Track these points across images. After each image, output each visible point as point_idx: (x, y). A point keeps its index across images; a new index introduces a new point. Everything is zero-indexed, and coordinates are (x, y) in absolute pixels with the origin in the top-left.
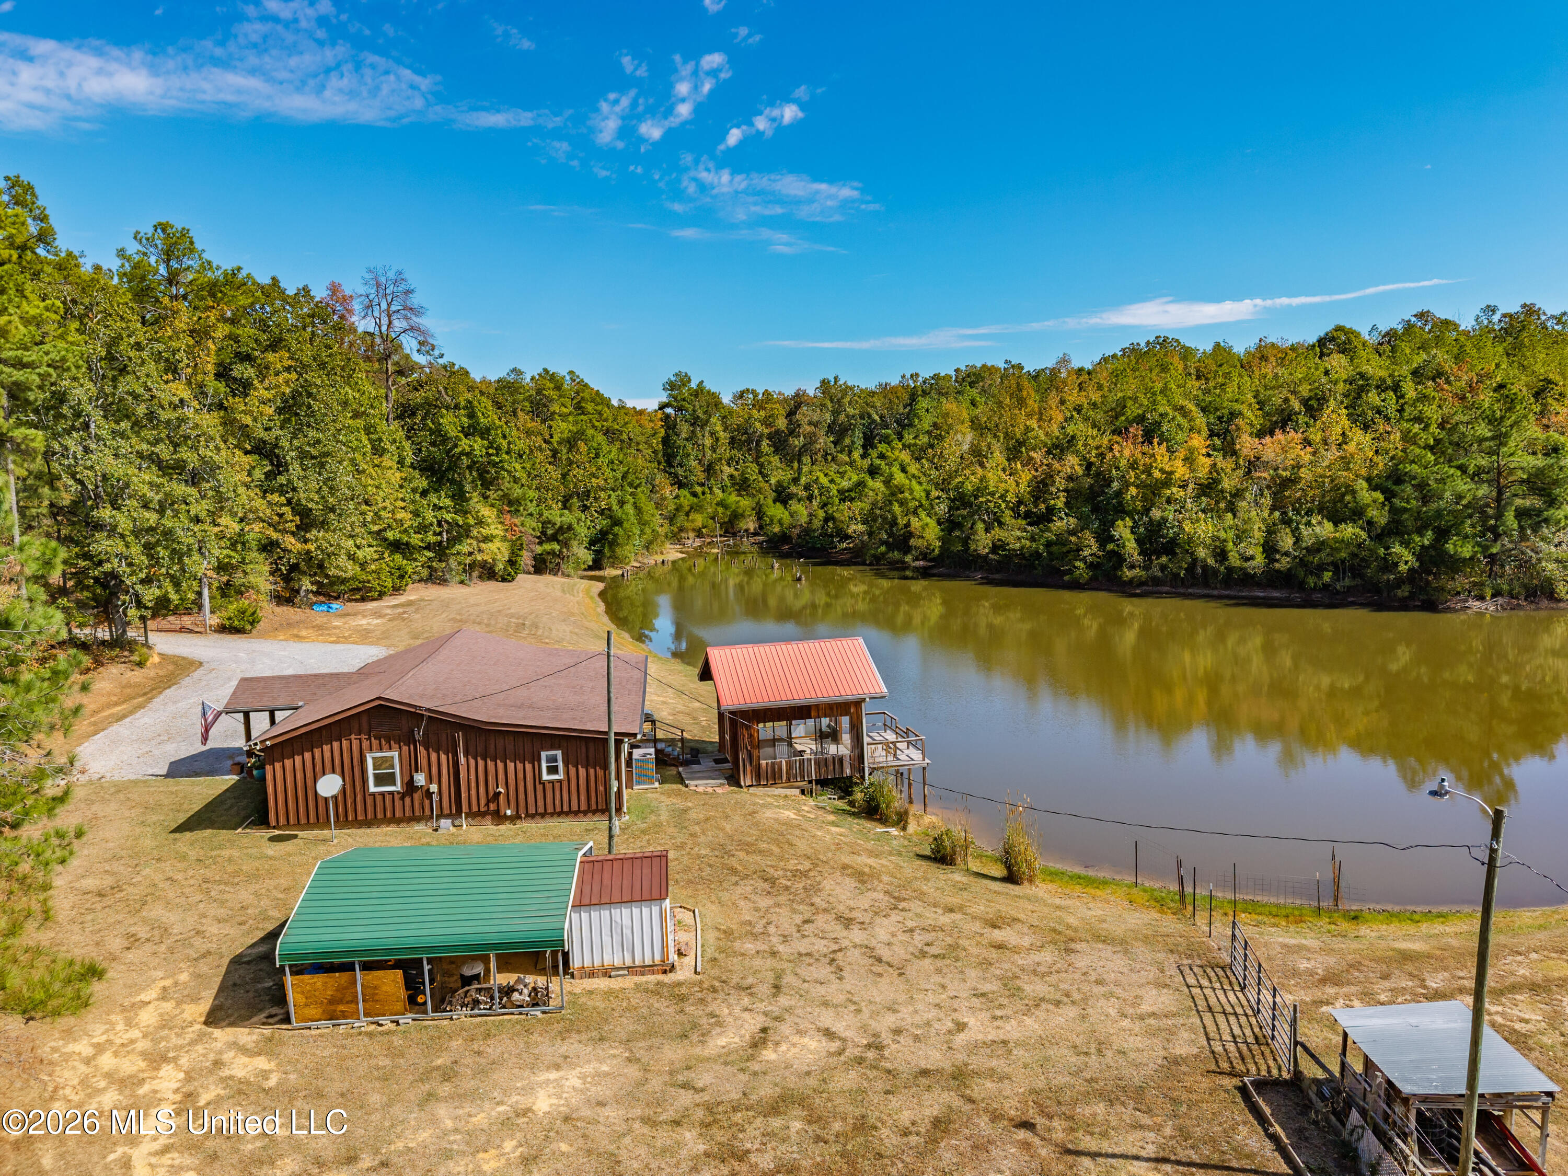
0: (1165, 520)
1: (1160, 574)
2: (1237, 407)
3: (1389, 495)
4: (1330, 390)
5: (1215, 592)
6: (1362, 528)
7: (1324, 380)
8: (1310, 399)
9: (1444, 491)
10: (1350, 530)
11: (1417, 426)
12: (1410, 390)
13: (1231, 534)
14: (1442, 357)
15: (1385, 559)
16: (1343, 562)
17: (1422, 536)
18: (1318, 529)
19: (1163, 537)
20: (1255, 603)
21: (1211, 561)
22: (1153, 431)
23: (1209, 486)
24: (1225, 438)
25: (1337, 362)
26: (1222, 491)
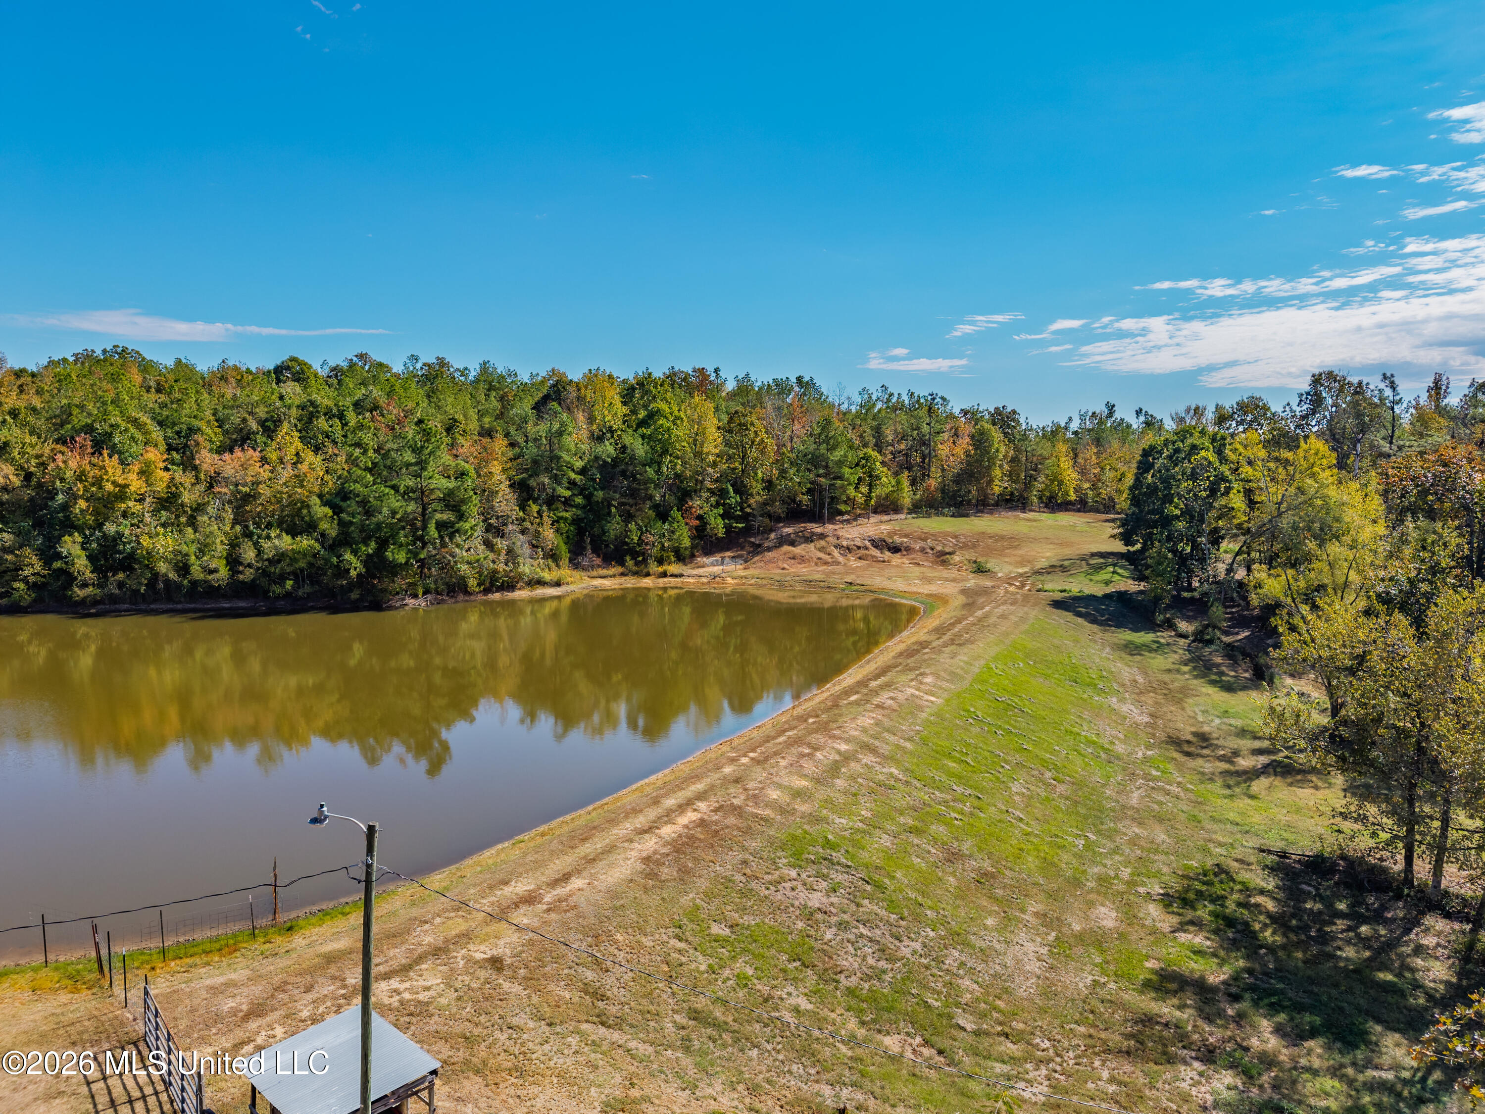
0: (120, 535)
1: (117, 591)
2: (196, 423)
3: (337, 510)
4: (285, 414)
5: (179, 606)
6: (317, 540)
7: (278, 404)
8: (266, 420)
9: (381, 506)
10: (305, 542)
11: (358, 450)
12: (352, 418)
13: (193, 548)
14: (376, 392)
15: (338, 566)
16: (302, 570)
17: (367, 545)
18: (277, 542)
19: (120, 552)
20: (221, 614)
21: (172, 575)
22: (103, 442)
23: (167, 500)
24: (184, 453)
25: (291, 389)
26: (182, 505)
